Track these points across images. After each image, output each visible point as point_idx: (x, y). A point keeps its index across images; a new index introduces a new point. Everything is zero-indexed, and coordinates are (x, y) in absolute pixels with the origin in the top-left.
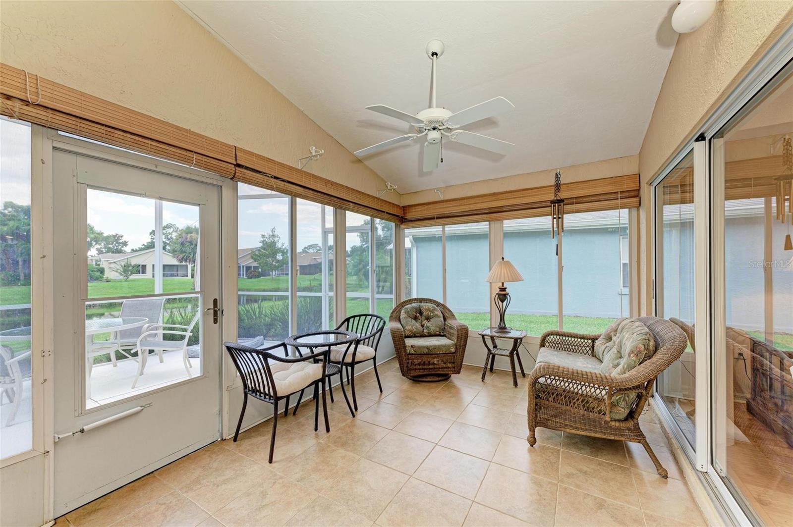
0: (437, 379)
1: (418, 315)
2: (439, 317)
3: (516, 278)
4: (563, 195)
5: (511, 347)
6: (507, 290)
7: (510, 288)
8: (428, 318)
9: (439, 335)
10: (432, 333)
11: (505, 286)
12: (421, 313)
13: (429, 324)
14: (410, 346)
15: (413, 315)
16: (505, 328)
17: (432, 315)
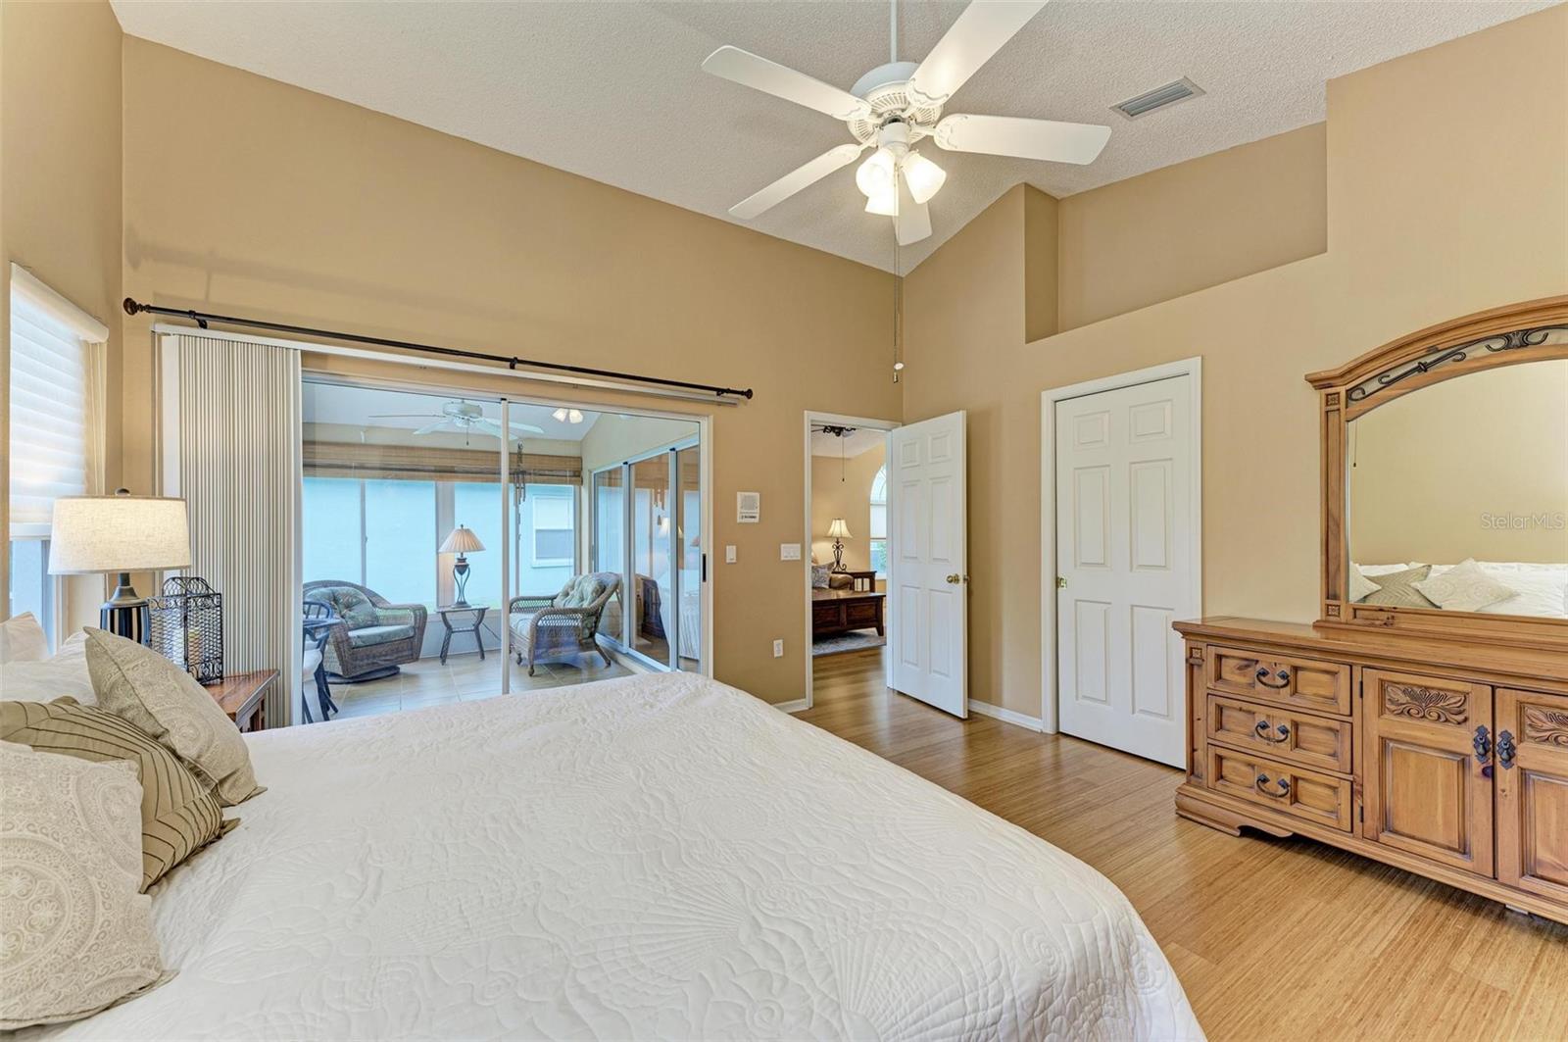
0: (389, 674)
2: (366, 602)
3: (477, 547)
4: (524, 466)
5: (474, 620)
6: (467, 562)
7: (471, 558)
8: (349, 606)
10: (362, 624)
11: (464, 556)
12: (336, 600)
13: (352, 613)
14: (355, 637)
16: (465, 603)
17: (355, 600)
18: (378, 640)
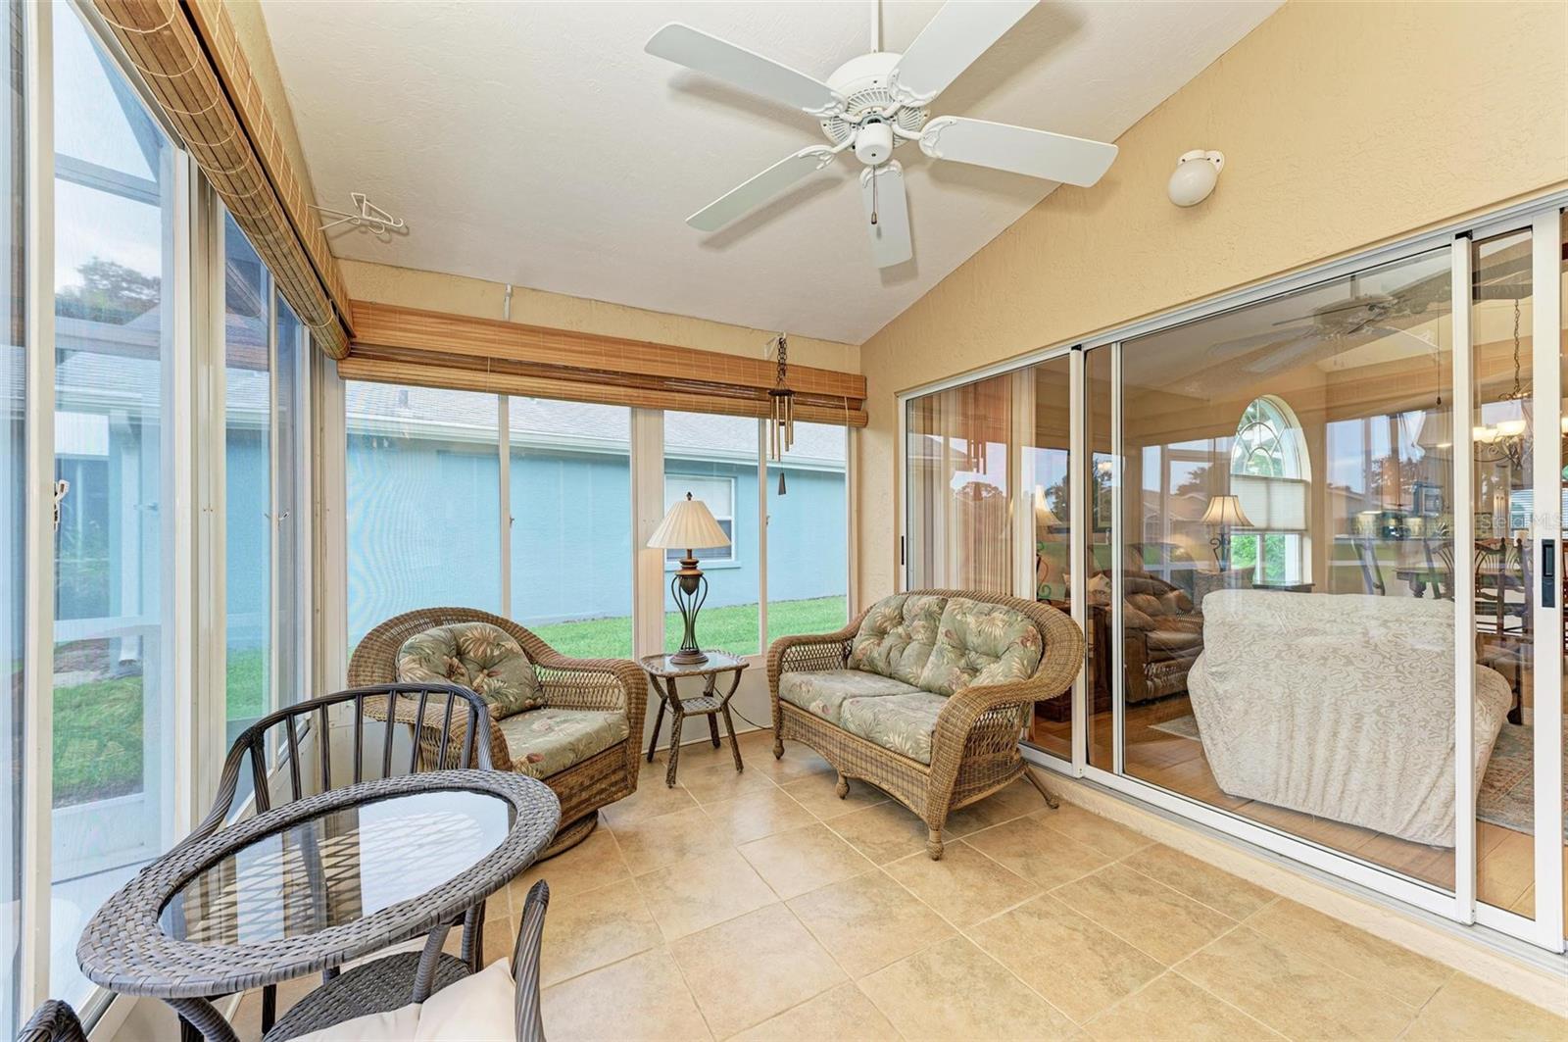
1: (455, 661)
2: (517, 655)
8: (486, 668)
9: (534, 708)
10: (514, 707)
11: (695, 557)
12: (460, 653)
13: (495, 683)
14: (524, 759)
15: (444, 664)
16: (697, 652)
17: (496, 653)
18: (570, 759)
